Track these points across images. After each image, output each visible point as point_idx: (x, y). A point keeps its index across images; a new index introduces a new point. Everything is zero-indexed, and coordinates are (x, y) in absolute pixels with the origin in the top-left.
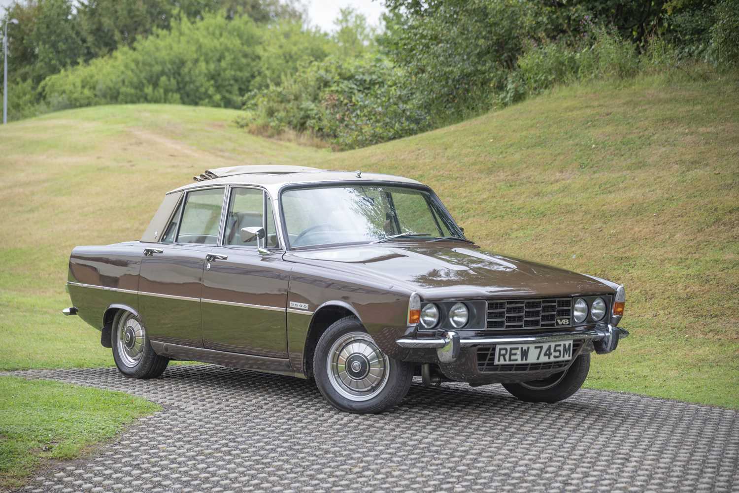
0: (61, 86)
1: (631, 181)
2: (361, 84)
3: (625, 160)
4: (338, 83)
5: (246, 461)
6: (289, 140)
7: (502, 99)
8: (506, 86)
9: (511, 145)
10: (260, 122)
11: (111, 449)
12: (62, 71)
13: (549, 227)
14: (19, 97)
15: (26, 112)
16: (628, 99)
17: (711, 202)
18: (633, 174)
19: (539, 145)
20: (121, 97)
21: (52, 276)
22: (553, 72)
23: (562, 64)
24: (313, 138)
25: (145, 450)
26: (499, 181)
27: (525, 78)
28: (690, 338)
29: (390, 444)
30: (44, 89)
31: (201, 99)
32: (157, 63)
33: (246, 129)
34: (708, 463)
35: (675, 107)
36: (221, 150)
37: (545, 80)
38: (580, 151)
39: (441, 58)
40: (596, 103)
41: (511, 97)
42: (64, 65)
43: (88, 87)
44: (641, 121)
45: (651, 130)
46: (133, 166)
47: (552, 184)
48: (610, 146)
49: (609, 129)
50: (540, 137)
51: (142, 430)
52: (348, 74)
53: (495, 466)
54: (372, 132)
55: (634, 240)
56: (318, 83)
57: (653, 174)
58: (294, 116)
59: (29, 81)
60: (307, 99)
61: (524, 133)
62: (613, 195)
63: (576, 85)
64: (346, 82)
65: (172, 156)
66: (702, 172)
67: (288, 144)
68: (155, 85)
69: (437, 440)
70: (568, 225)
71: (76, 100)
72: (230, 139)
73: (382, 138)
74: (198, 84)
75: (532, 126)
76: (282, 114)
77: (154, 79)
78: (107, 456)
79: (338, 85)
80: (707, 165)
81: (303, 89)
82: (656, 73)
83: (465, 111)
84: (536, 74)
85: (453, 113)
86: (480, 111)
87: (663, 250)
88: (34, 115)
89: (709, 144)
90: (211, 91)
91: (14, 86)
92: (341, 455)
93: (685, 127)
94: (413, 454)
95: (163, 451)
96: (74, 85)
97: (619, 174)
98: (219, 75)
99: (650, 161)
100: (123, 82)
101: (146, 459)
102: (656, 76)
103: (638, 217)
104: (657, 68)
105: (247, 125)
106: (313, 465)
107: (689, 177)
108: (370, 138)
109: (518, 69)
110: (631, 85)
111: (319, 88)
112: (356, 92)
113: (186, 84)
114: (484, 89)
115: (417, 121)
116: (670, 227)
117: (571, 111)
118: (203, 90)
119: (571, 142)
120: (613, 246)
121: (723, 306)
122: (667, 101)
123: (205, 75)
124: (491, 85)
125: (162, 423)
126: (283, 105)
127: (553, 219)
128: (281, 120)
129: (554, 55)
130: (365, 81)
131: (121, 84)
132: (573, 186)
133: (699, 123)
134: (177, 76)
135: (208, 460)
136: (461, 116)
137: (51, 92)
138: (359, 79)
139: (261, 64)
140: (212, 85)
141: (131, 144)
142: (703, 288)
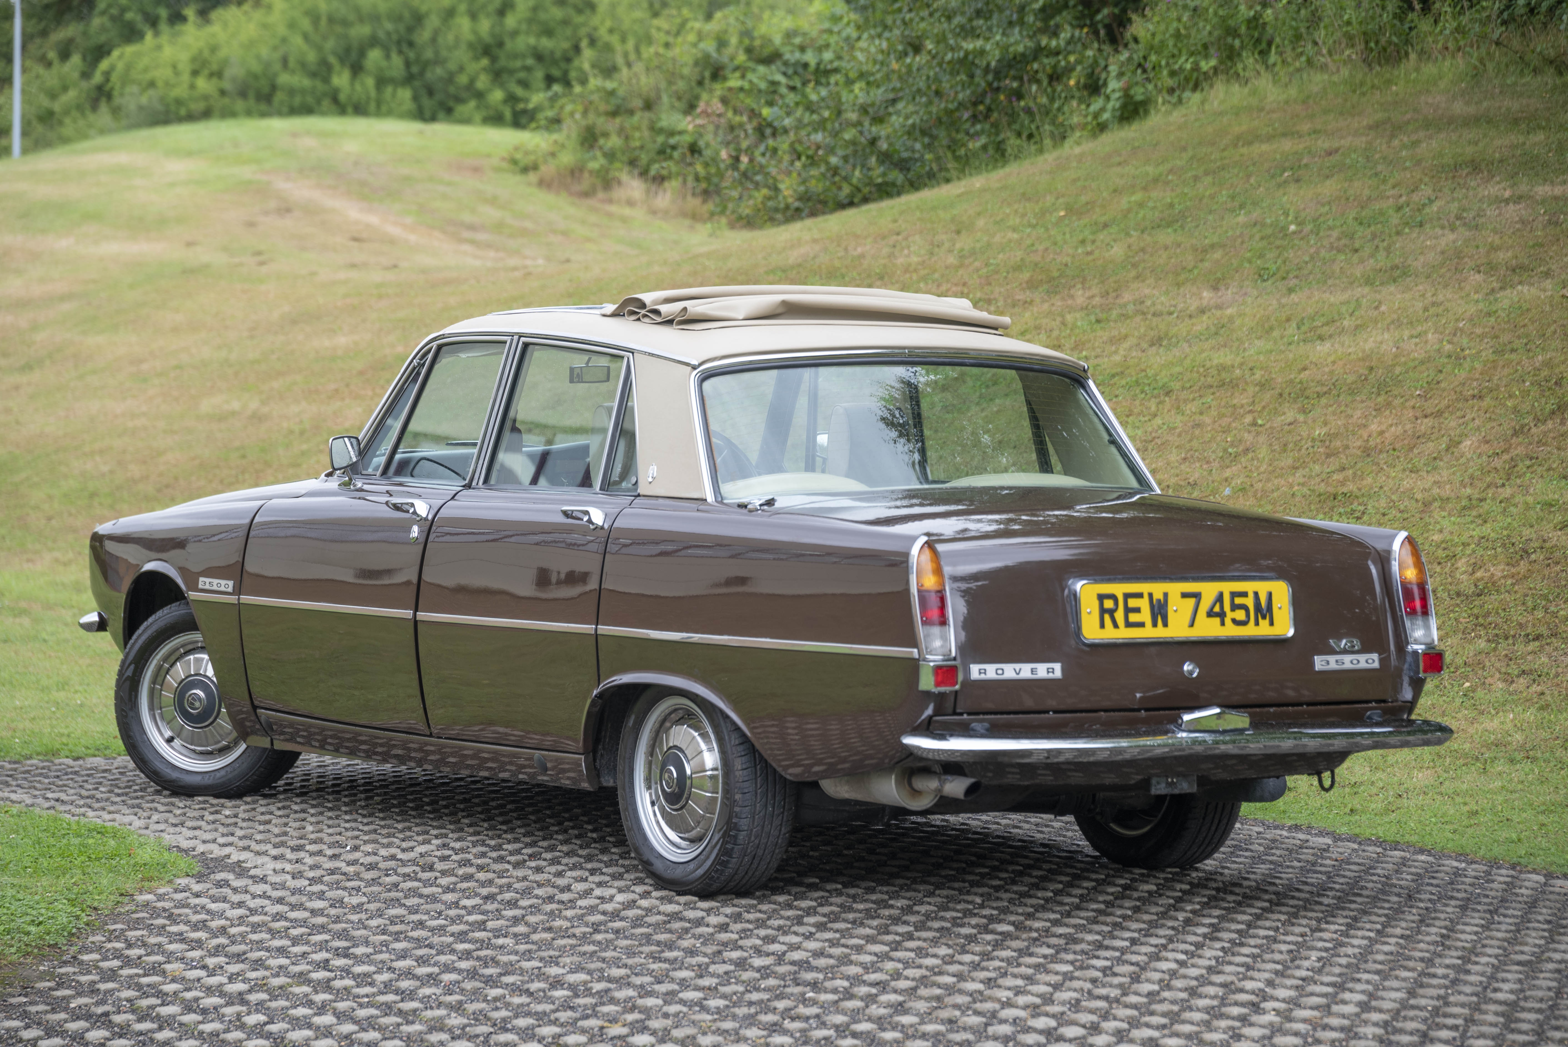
0: (146, 70)
1: (1370, 313)
2: (796, 73)
3: (1362, 261)
4: (742, 71)
5: (361, 1006)
6: (630, 203)
7: (1096, 116)
8: (1105, 84)
9: (1106, 226)
10: (567, 158)
11: (49, 975)
12: (149, 36)
13: (1178, 421)
14: (53, 96)
15: (68, 129)
16: (1380, 116)
17: (1548, 364)
18: (1378, 297)
19: (1169, 225)
20: (279, 96)
21: (54, 522)
22: (1212, 51)
23: (1233, 32)
24: (684, 197)
25: (131, 977)
26: (1071, 309)
27: (1149, 66)
28: (1473, 689)
29: (708, 965)
30: (107, 75)
31: (459, 100)
32: (361, 20)
33: (533, 177)
34: (1446, 1015)
35: (1485, 136)
36: (472, 228)
37: (1193, 70)
38: (1262, 238)
39: (958, 20)
40: (1306, 127)
41: (1114, 110)
42: (153, 22)
43: (206, 72)
44: (1405, 169)
45: (1426, 191)
46: (262, 263)
47: (1190, 317)
48: (1330, 228)
49: (1330, 188)
50: (1171, 206)
51: (136, 924)
52: (766, 52)
53: (942, 1022)
54: (802, 188)
55: (1367, 452)
56: (697, 70)
57: (1423, 295)
58: (642, 147)
59: (76, 59)
60: (673, 107)
61: (1138, 197)
62: (1327, 346)
63: (1264, 83)
64: (762, 69)
65: (355, 239)
66: (1533, 291)
67: (627, 211)
68: (357, 69)
69: (819, 954)
70: (1221, 416)
71: (179, 102)
72: (493, 201)
73: (824, 203)
74: (452, 66)
75: (1156, 180)
76: (614, 142)
77: (354, 55)
78: (40, 992)
79: (743, 77)
80: (1547, 274)
81: (663, 85)
82: (1448, 57)
83: (1013, 142)
84: (1173, 56)
85: (984, 148)
86: (1048, 142)
87: (1431, 479)
88: (83, 136)
89: (1557, 223)
90: (483, 82)
91: (40, 70)
92: (588, 992)
93: (1503, 185)
94: (758, 989)
95: (173, 981)
96: (174, 67)
97: (1345, 296)
98: (501, 44)
99: (1417, 264)
100: (285, 61)
101: (129, 1000)
102: (1447, 63)
103: (1380, 399)
104: (1450, 45)
105: (535, 167)
106: (516, 1017)
107: (1506, 303)
108: (797, 204)
109: (1132, 45)
110: (1389, 82)
111: (700, 83)
112: (784, 90)
113: (425, 65)
114: (1054, 91)
115: (903, 165)
116: (1451, 423)
117: (1250, 143)
118: (463, 79)
119: (1241, 219)
120: (1317, 468)
121: (1555, 615)
122: (1469, 122)
123: (471, 46)
124: (1072, 82)
125: (187, 906)
126: (618, 120)
127: (1185, 401)
128: (611, 156)
129: (1216, 13)
130: (806, 65)
131: (277, 67)
132: (1238, 322)
133: (1537, 175)
134: (405, 48)
135: (273, 1004)
136: (1003, 155)
137: (124, 84)
138: (793, 61)
139: (595, 21)
140: (484, 69)
141: (266, 213)
142: (1513, 570)
